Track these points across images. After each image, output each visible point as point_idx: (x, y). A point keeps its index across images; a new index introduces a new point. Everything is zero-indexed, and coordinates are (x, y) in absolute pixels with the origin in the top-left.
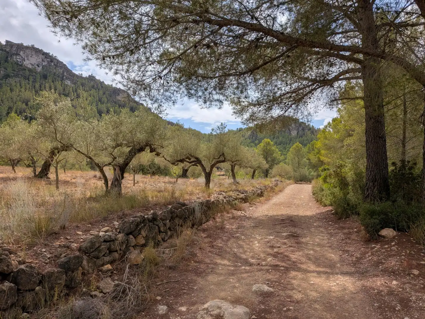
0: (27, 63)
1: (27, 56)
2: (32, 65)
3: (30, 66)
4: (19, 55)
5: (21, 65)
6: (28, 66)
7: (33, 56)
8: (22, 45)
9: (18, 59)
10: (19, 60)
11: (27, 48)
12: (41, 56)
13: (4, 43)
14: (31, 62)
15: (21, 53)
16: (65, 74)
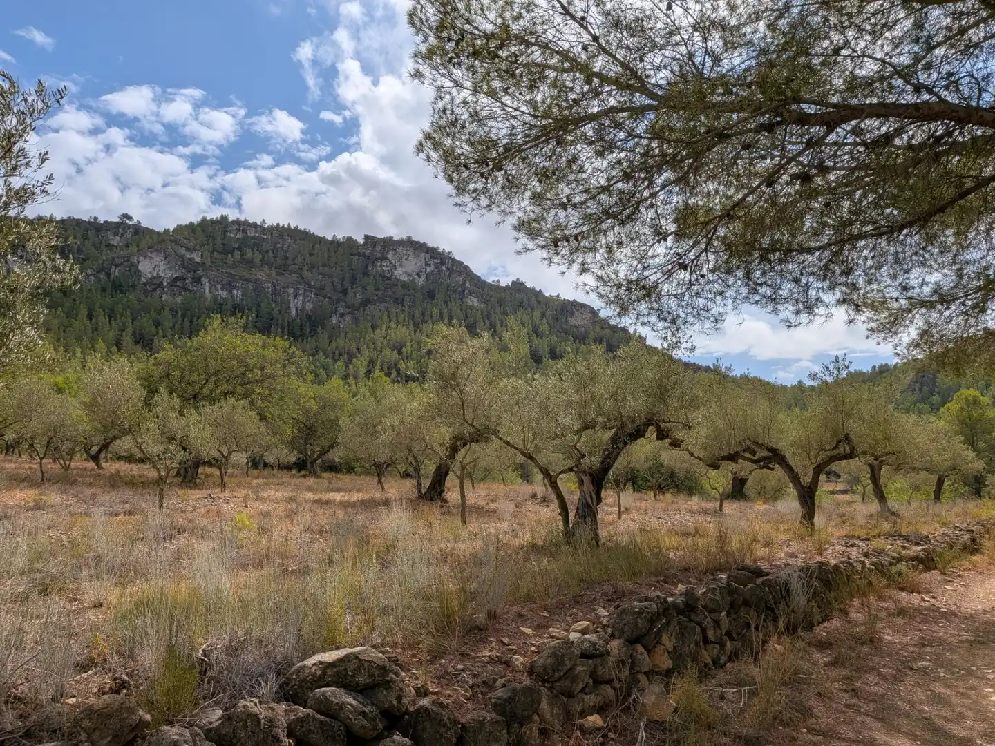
0: (400, 273)
1: (400, 259)
2: (409, 275)
3: (405, 278)
4: (386, 258)
5: (389, 279)
6: (402, 278)
7: (411, 258)
8: (391, 238)
9: (384, 267)
10: (385, 269)
11: (400, 243)
12: (423, 255)
13: (361, 241)
14: (406, 269)
15: (390, 256)
16: (468, 284)
